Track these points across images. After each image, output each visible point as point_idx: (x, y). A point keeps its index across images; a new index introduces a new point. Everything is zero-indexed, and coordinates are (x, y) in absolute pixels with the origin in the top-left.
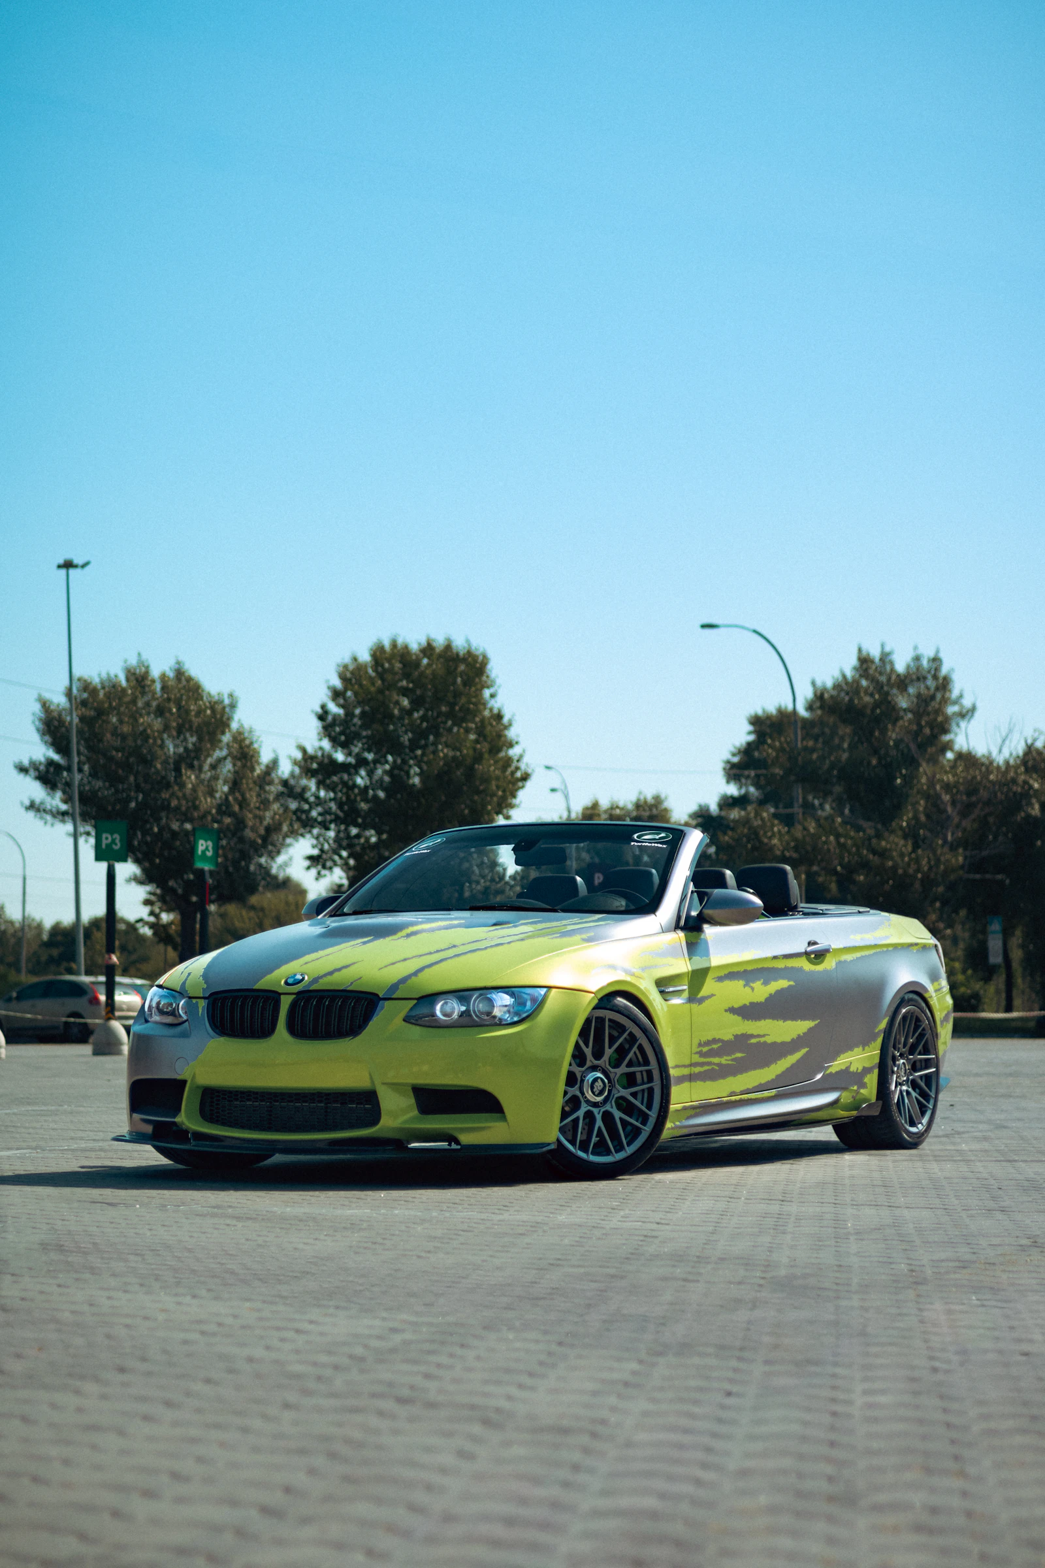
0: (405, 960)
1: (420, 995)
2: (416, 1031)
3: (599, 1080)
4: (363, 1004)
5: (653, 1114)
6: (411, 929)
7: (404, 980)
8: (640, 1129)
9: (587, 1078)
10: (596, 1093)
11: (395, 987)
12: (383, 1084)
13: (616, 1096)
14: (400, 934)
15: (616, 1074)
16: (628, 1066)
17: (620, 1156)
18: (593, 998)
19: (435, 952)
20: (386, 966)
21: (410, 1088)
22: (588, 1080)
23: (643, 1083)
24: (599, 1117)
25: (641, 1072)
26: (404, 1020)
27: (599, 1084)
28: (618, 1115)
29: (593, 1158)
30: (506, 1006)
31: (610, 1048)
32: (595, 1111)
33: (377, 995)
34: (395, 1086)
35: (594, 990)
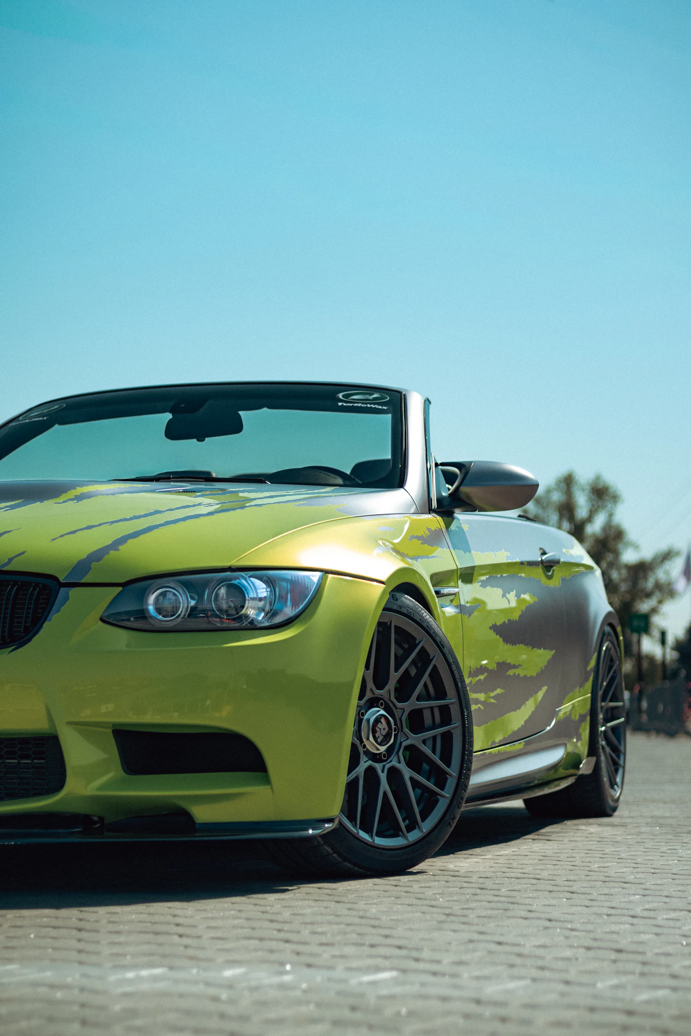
0: (89, 528)
1: (128, 579)
2: (120, 638)
3: (383, 720)
4: (32, 594)
5: (453, 771)
6: (79, 490)
7: (98, 556)
8: (437, 794)
9: (366, 717)
10: (379, 740)
11: (84, 565)
12: (69, 723)
13: (404, 744)
14: (64, 497)
15: (403, 710)
16: (418, 699)
17: (414, 836)
18: (385, 591)
19: (131, 519)
20: (62, 536)
21: (110, 731)
22: (368, 720)
23: (434, 727)
24: (383, 777)
25: (432, 708)
26: (102, 620)
27: (383, 725)
28: (407, 773)
29: (379, 841)
30: (260, 599)
31: (396, 671)
32: (378, 766)
33: (54, 578)
34: (84, 727)
35: (384, 578)
